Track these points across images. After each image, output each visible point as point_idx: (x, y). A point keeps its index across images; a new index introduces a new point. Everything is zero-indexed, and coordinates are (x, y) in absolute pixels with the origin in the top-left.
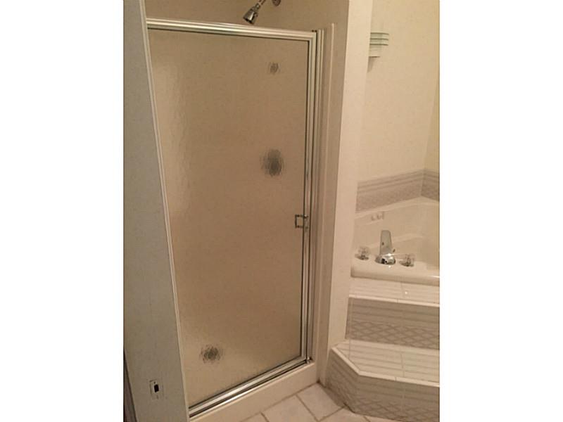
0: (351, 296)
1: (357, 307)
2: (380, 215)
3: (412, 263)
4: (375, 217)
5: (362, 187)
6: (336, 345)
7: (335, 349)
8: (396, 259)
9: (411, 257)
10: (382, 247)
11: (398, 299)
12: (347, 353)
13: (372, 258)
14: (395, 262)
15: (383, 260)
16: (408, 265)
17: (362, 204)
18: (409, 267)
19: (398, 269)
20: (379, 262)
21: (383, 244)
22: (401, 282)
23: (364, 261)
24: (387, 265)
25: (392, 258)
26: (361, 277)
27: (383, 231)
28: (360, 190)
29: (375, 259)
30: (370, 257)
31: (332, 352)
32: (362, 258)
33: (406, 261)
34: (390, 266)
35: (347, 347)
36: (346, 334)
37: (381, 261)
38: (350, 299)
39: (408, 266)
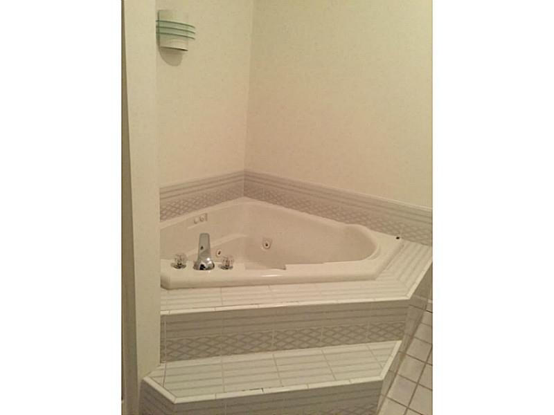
0: (162, 313)
1: (171, 324)
2: (203, 217)
3: (230, 265)
4: (197, 220)
5: (165, 193)
6: (147, 375)
7: (147, 379)
8: (215, 263)
9: (230, 260)
10: (202, 251)
11: (215, 307)
12: (160, 380)
13: (189, 265)
14: (214, 266)
15: (202, 266)
16: (227, 267)
17: (167, 212)
18: (229, 270)
19: (217, 274)
20: (197, 269)
21: (202, 248)
22: (221, 287)
23: (181, 269)
24: (206, 271)
25: (210, 262)
26: (177, 289)
27: (201, 235)
28: (163, 196)
29: (193, 265)
30: (187, 264)
31: (144, 383)
32: (179, 266)
33: (225, 264)
34: (209, 271)
35: (162, 373)
36: (161, 357)
37: (199, 267)
38: (163, 316)
39: (227, 269)
